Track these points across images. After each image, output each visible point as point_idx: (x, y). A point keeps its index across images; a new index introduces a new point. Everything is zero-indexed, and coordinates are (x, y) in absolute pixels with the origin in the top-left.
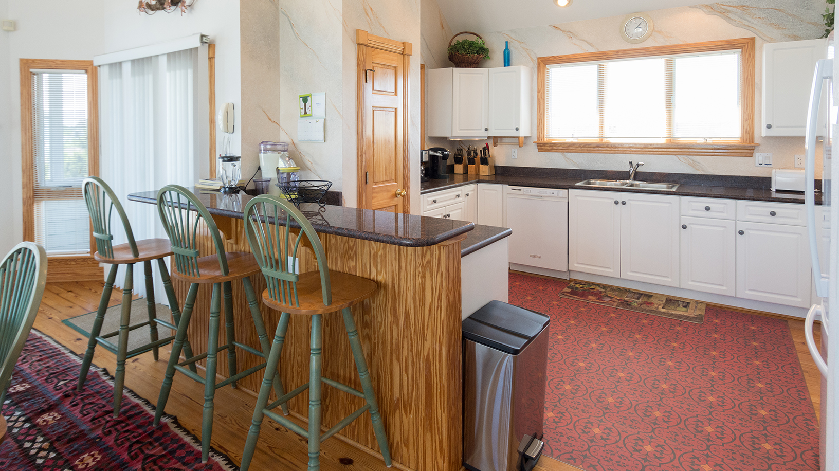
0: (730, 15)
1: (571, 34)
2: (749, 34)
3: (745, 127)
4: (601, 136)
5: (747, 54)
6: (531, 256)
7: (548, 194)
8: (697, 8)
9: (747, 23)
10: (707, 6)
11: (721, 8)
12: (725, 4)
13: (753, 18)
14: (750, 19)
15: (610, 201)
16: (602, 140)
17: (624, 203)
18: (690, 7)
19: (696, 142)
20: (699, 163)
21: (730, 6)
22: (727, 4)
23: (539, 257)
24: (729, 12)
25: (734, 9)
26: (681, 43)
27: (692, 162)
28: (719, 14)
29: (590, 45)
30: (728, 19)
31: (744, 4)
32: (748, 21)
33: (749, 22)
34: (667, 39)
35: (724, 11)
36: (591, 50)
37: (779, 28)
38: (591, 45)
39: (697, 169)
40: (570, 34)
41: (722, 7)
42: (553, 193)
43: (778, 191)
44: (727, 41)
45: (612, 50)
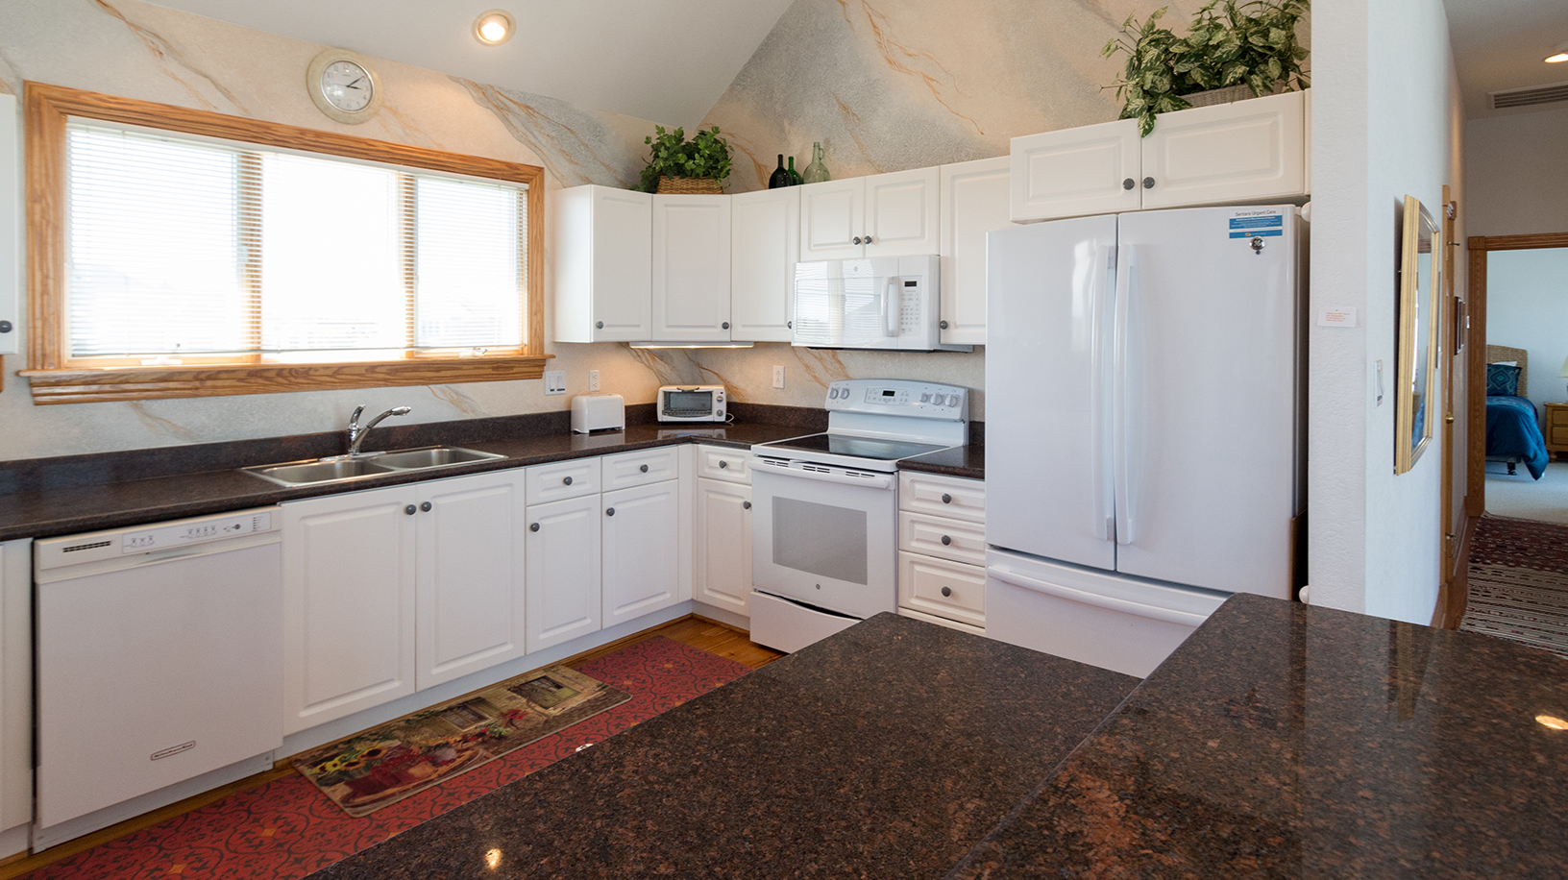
0: (511, 117)
1: (161, 46)
2: (536, 162)
3: (534, 326)
4: (255, 346)
5: (536, 196)
6: (155, 757)
7: (221, 533)
8: (461, 84)
9: (533, 140)
10: (476, 86)
11: (498, 99)
12: (502, 93)
13: (540, 132)
14: (537, 134)
15: (391, 510)
16: (258, 358)
17: (426, 507)
18: (451, 78)
19: (456, 355)
20: (468, 398)
21: (510, 100)
22: (507, 95)
23: (187, 747)
24: (509, 110)
25: (516, 108)
26: (436, 148)
27: (455, 397)
28: (494, 109)
29: (223, 93)
30: (506, 121)
31: (530, 105)
32: (534, 136)
33: (536, 138)
34: (408, 131)
35: (502, 106)
36: (226, 108)
37: (571, 162)
38: (226, 93)
39: (464, 411)
40: (155, 40)
41: (499, 96)
42: (238, 527)
43: (593, 433)
44: (509, 165)
45: (285, 123)
